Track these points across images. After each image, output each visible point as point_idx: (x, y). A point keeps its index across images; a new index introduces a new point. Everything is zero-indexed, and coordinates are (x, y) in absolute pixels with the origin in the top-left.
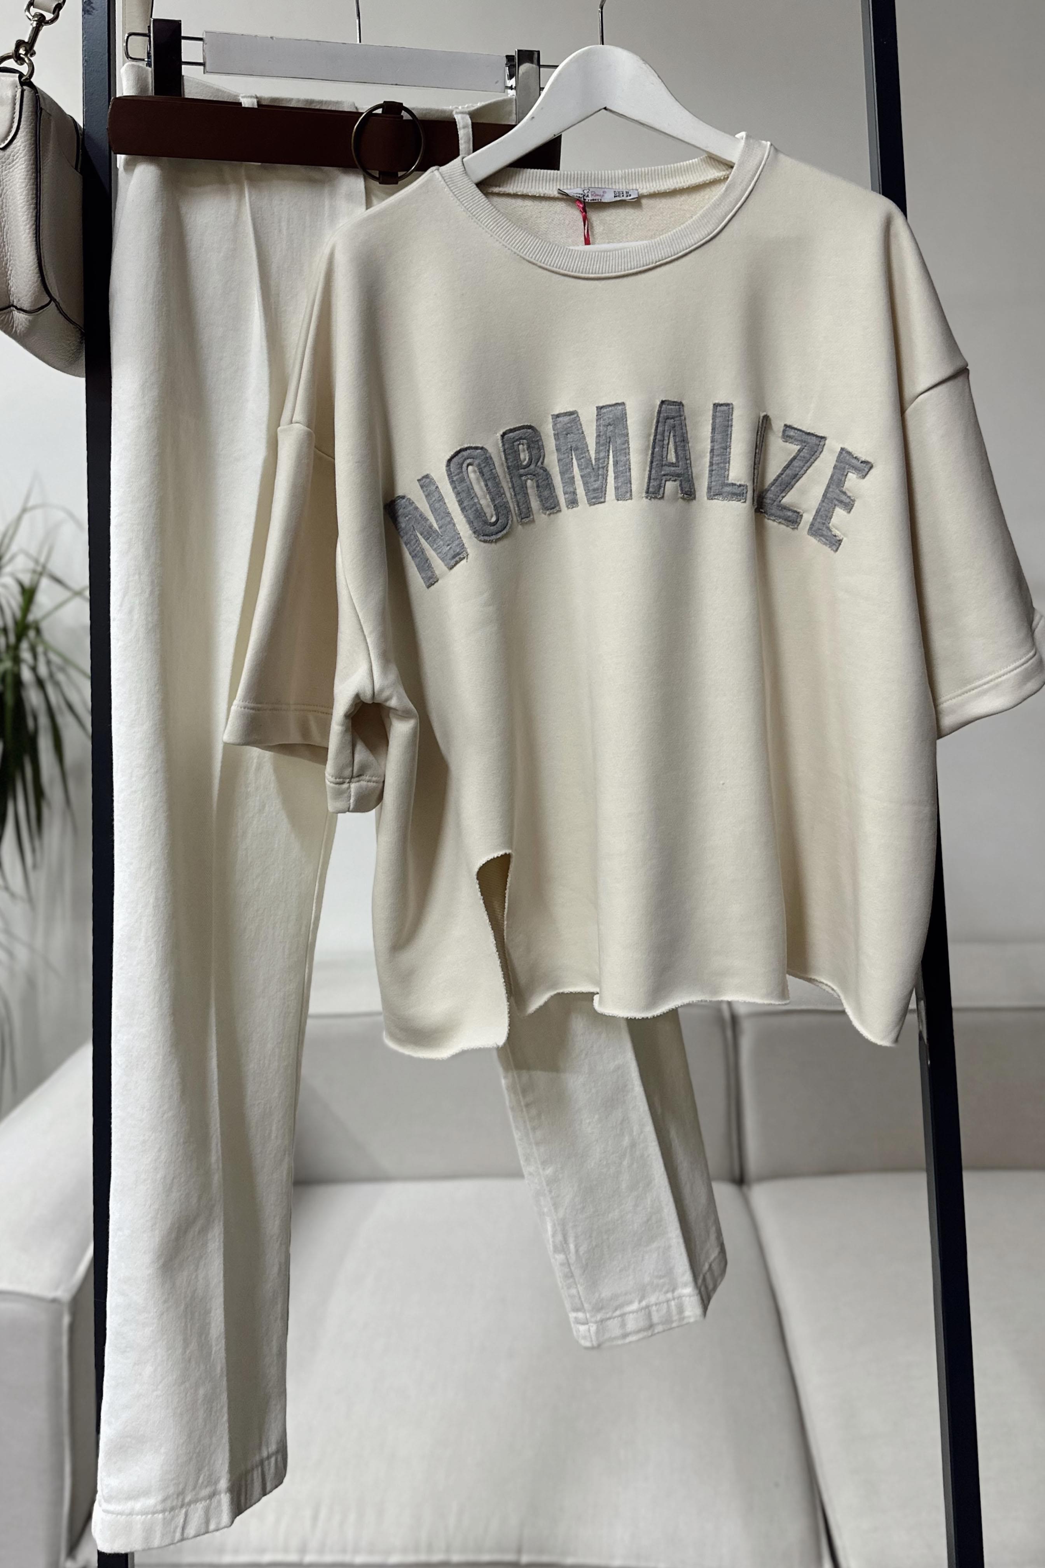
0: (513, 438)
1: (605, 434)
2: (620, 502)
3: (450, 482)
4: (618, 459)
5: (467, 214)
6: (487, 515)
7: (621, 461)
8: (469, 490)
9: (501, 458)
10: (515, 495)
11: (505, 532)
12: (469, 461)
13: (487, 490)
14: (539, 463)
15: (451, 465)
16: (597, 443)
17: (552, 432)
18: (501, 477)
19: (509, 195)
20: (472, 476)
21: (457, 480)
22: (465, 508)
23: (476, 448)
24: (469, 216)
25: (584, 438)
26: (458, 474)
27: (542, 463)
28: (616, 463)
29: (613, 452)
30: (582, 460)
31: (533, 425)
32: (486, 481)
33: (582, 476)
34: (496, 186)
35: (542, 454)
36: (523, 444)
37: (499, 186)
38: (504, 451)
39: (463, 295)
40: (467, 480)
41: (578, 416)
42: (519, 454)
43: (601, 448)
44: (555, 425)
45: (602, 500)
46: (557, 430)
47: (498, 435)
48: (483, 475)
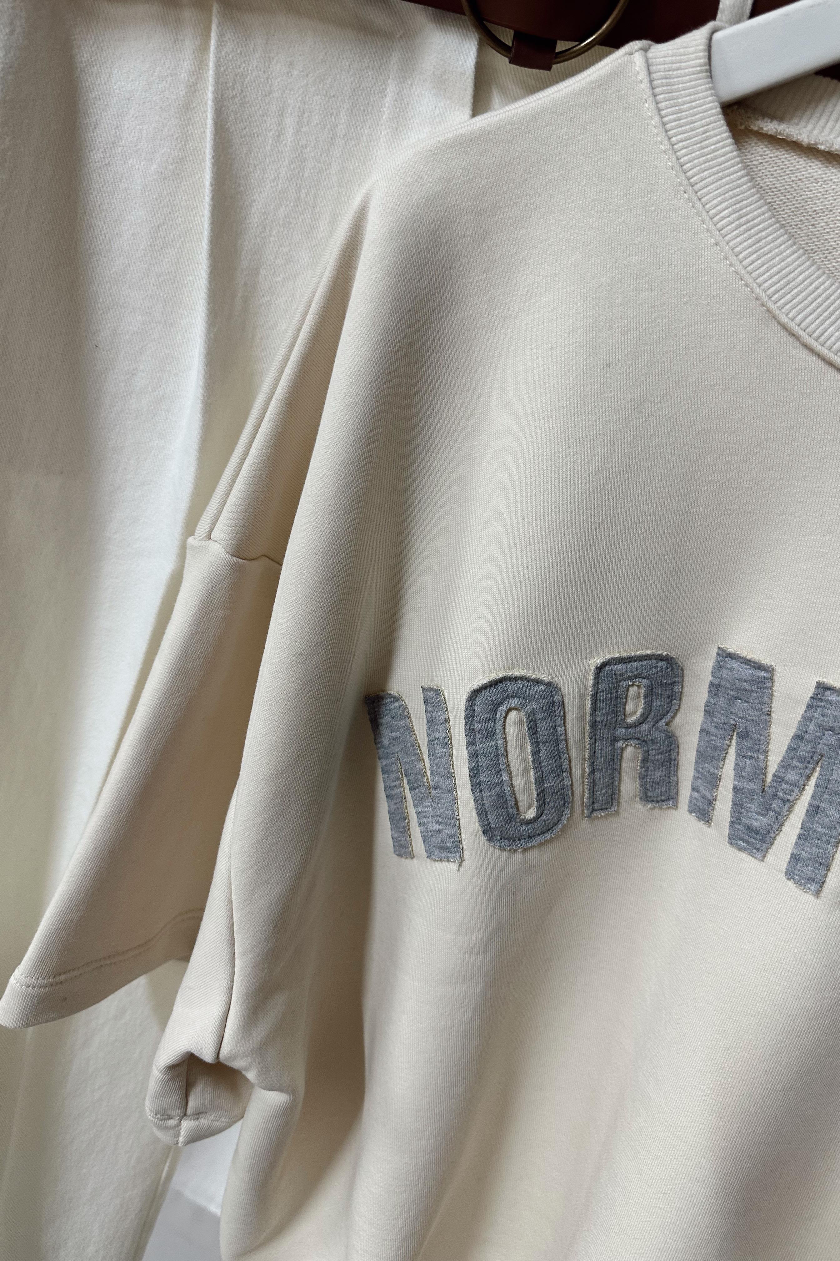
0: (622, 674)
1: (816, 742)
2: (791, 884)
3: (466, 731)
4: (823, 805)
5: (677, 177)
6: (520, 804)
7: (827, 816)
8: (497, 755)
9: (584, 706)
10: (593, 772)
11: (548, 836)
12: (513, 703)
13: (534, 762)
14: (662, 723)
15: (478, 699)
16: (791, 749)
17: (707, 678)
18: (571, 741)
19: (795, 146)
20: (512, 731)
21: (480, 730)
22: (480, 784)
23: (538, 682)
24: (681, 184)
25: (767, 724)
26: (486, 721)
27: (667, 724)
28: (814, 811)
29: (817, 786)
30: (748, 762)
31: (672, 654)
32: (538, 745)
33: (736, 790)
34: (773, 117)
35: (675, 707)
36: (639, 686)
37: (781, 120)
38: (595, 695)
39: (608, 365)
40: (499, 737)
41: (771, 679)
42: (625, 704)
43: (795, 763)
44: (718, 667)
45: (757, 854)
46: (721, 678)
47: (592, 661)
48: (536, 732)
